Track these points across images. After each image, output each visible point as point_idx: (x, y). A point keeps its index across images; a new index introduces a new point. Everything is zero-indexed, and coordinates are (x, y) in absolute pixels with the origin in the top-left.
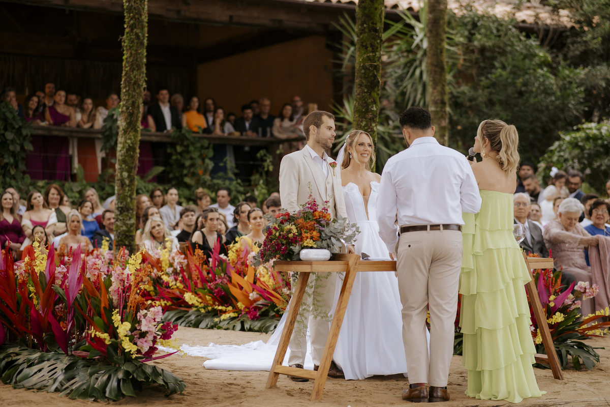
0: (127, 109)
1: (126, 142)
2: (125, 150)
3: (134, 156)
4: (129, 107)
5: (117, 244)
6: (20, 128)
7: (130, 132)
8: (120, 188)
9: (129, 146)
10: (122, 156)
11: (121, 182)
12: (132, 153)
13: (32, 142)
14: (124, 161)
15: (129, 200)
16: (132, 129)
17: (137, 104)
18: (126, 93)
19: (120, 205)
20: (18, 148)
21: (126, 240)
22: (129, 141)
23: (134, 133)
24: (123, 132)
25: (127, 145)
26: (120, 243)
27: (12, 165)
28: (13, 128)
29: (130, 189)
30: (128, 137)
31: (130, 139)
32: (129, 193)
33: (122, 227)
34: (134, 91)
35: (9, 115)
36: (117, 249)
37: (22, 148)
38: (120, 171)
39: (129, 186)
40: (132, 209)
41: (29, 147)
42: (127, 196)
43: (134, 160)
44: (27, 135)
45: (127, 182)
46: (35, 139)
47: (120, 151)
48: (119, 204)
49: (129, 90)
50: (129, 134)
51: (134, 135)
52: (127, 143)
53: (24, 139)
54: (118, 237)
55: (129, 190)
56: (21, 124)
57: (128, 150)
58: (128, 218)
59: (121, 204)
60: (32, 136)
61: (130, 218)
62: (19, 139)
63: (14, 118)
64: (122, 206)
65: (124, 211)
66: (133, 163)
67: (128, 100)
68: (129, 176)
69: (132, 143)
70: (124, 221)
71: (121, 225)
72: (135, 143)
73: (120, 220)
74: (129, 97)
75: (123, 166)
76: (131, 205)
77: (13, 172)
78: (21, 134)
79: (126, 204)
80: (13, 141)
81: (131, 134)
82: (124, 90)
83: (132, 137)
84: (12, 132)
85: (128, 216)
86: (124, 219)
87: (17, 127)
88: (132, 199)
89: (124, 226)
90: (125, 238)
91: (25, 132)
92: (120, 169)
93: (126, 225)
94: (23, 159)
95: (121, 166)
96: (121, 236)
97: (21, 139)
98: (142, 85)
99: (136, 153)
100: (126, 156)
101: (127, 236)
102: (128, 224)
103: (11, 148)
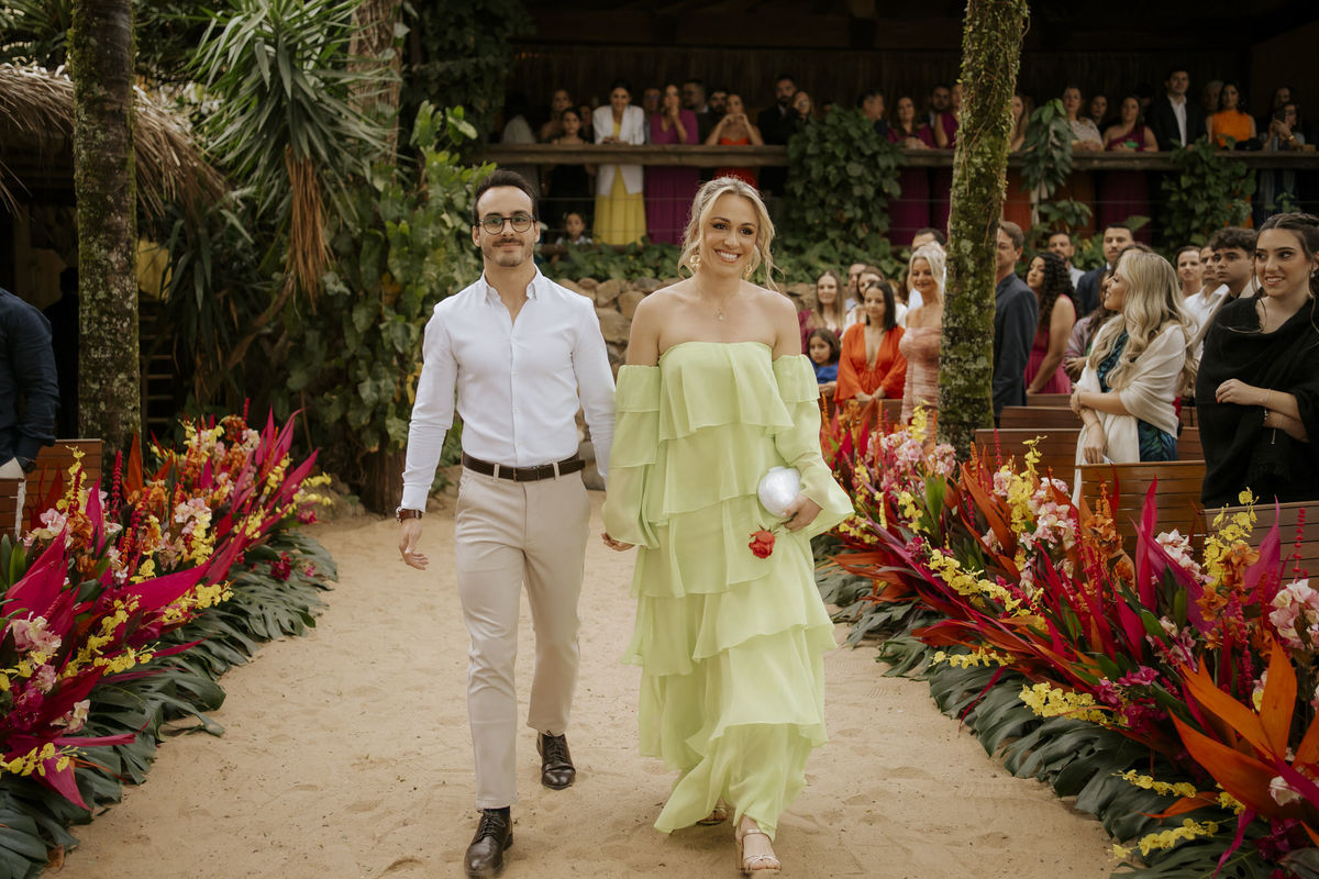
0: (976, 76)
1: (969, 162)
2: (967, 182)
3: (991, 198)
4: (980, 72)
5: (942, 420)
6: (874, 156)
7: (980, 135)
8: (953, 280)
9: (978, 171)
10: (959, 198)
11: (957, 264)
12: (985, 192)
13: (899, 180)
14: (964, 212)
15: (974, 310)
16: (986, 128)
17: (1002, 60)
18: (973, 36)
19: (951, 325)
20: (871, 192)
21: (965, 411)
22: (977, 160)
23: (991, 138)
24: (964, 136)
25: (973, 170)
26: (950, 417)
27: (861, 221)
28: (862, 155)
29: (978, 282)
30: (974, 151)
31: (982, 154)
32: (976, 292)
33: (954, 377)
34: (995, 26)
35: (854, 133)
36: (942, 430)
37: (879, 192)
38: (954, 236)
39: (974, 275)
40: (982, 334)
41: (894, 189)
42: (969, 300)
43: (991, 207)
44: (889, 168)
45: (971, 265)
46: (906, 174)
47: (957, 185)
48: (950, 319)
49: (980, 26)
50: (977, 141)
51: (991, 145)
52: (974, 165)
53: (884, 175)
54: (946, 403)
55: (974, 286)
56: (876, 147)
57: (975, 184)
58: (971, 355)
59: (954, 321)
60: (899, 167)
61: (976, 357)
62: (874, 176)
63: (865, 136)
64: (956, 325)
65: (961, 339)
66: (987, 216)
67: (978, 53)
68: (975, 250)
69: (985, 165)
70: (961, 364)
71: (952, 373)
72: (994, 165)
73: (951, 360)
74: (980, 44)
75: (962, 224)
76: (978, 323)
77: (861, 234)
78: (877, 166)
79: (967, 320)
80: (861, 180)
81: (984, 141)
82: (971, 29)
83: (987, 150)
84: (860, 163)
85: (970, 350)
86: (959, 360)
87: (868, 152)
88: (981, 308)
89: (959, 376)
90: (961, 406)
91: (883, 162)
92: (954, 232)
93: (964, 372)
94: (884, 210)
95: (958, 224)
96: (951, 401)
97: (878, 174)
98: (1018, 11)
99: (998, 189)
100: (968, 200)
101: (966, 401)
102: (969, 371)
103: (857, 191)
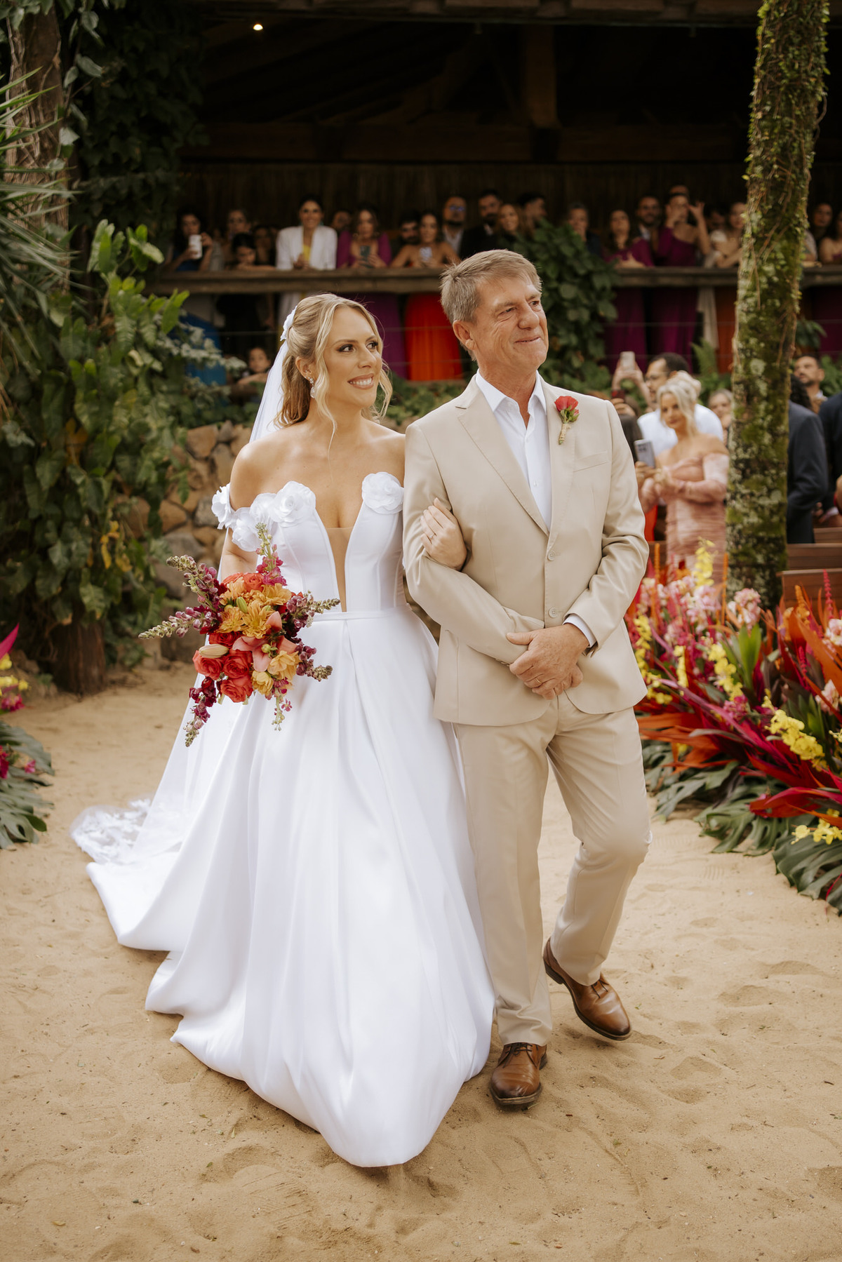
0: (767, 170)
1: (760, 271)
2: (757, 294)
3: (784, 311)
4: (772, 165)
5: (733, 562)
6: (588, 277)
7: (772, 239)
8: (743, 405)
9: (770, 281)
10: (748, 312)
11: (747, 388)
12: (778, 303)
13: (615, 303)
14: (754, 329)
15: (767, 439)
16: (778, 231)
17: (796, 152)
18: (764, 123)
19: (742, 455)
20: (585, 315)
21: (759, 552)
22: (769, 269)
23: (785, 242)
24: (753, 241)
25: (764, 280)
26: (742, 559)
27: (575, 349)
28: (576, 275)
29: (771, 407)
30: (766, 257)
31: (773, 261)
32: (769, 418)
33: (746, 515)
34: (789, 112)
35: (567, 251)
36: (732, 574)
37: (595, 316)
38: (743, 356)
39: (767, 399)
40: (776, 466)
41: (609, 312)
42: (761, 428)
43: (784, 322)
44: (604, 289)
45: (763, 387)
46: (622, 296)
47: (745, 298)
48: (740, 450)
49: (772, 111)
50: (769, 246)
51: (784, 250)
52: (765, 274)
53: (599, 297)
54: (737, 543)
55: (767, 412)
56: (590, 266)
57: (766, 295)
58: (765, 490)
59: (745, 451)
60: (615, 289)
61: (770, 491)
62: (588, 298)
63: (577, 254)
64: (747, 456)
65: (753, 472)
66: (780, 331)
67: (768, 143)
68: (768, 371)
69: (778, 273)
70: (754, 499)
71: (744, 510)
72: (789, 272)
73: (743, 496)
74: (771, 133)
75: (753, 341)
76: (772, 453)
77: (577, 362)
78: (592, 288)
79: (760, 450)
80: (575, 303)
81: (777, 246)
82: (759, 115)
83: (780, 255)
84: (573, 284)
85: (763, 483)
86: (752, 495)
87: (582, 272)
88: (775, 435)
89: (752, 513)
90: (754, 546)
91: (598, 282)
92: (742, 351)
93: (758, 509)
94: (599, 336)
95: (747, 341)
96: (743, 541)
97: (593, 296)
98: (814, 93)
99: (792, 301)
100: (759, 314)
101: (760, 540)
102: (762, 507)
103: (572, 315)
